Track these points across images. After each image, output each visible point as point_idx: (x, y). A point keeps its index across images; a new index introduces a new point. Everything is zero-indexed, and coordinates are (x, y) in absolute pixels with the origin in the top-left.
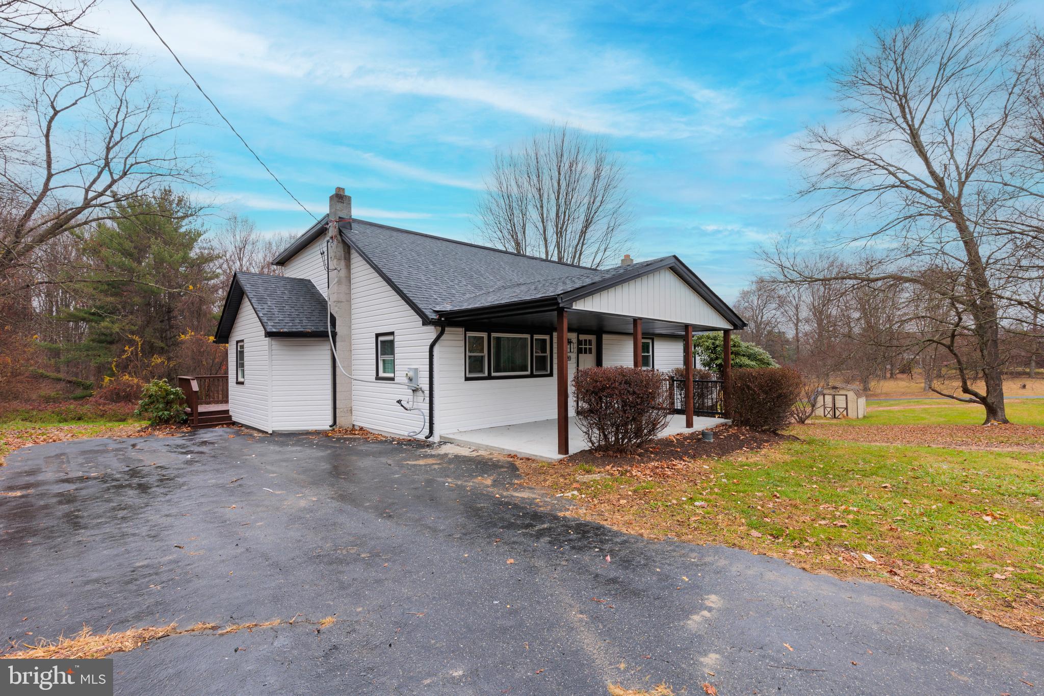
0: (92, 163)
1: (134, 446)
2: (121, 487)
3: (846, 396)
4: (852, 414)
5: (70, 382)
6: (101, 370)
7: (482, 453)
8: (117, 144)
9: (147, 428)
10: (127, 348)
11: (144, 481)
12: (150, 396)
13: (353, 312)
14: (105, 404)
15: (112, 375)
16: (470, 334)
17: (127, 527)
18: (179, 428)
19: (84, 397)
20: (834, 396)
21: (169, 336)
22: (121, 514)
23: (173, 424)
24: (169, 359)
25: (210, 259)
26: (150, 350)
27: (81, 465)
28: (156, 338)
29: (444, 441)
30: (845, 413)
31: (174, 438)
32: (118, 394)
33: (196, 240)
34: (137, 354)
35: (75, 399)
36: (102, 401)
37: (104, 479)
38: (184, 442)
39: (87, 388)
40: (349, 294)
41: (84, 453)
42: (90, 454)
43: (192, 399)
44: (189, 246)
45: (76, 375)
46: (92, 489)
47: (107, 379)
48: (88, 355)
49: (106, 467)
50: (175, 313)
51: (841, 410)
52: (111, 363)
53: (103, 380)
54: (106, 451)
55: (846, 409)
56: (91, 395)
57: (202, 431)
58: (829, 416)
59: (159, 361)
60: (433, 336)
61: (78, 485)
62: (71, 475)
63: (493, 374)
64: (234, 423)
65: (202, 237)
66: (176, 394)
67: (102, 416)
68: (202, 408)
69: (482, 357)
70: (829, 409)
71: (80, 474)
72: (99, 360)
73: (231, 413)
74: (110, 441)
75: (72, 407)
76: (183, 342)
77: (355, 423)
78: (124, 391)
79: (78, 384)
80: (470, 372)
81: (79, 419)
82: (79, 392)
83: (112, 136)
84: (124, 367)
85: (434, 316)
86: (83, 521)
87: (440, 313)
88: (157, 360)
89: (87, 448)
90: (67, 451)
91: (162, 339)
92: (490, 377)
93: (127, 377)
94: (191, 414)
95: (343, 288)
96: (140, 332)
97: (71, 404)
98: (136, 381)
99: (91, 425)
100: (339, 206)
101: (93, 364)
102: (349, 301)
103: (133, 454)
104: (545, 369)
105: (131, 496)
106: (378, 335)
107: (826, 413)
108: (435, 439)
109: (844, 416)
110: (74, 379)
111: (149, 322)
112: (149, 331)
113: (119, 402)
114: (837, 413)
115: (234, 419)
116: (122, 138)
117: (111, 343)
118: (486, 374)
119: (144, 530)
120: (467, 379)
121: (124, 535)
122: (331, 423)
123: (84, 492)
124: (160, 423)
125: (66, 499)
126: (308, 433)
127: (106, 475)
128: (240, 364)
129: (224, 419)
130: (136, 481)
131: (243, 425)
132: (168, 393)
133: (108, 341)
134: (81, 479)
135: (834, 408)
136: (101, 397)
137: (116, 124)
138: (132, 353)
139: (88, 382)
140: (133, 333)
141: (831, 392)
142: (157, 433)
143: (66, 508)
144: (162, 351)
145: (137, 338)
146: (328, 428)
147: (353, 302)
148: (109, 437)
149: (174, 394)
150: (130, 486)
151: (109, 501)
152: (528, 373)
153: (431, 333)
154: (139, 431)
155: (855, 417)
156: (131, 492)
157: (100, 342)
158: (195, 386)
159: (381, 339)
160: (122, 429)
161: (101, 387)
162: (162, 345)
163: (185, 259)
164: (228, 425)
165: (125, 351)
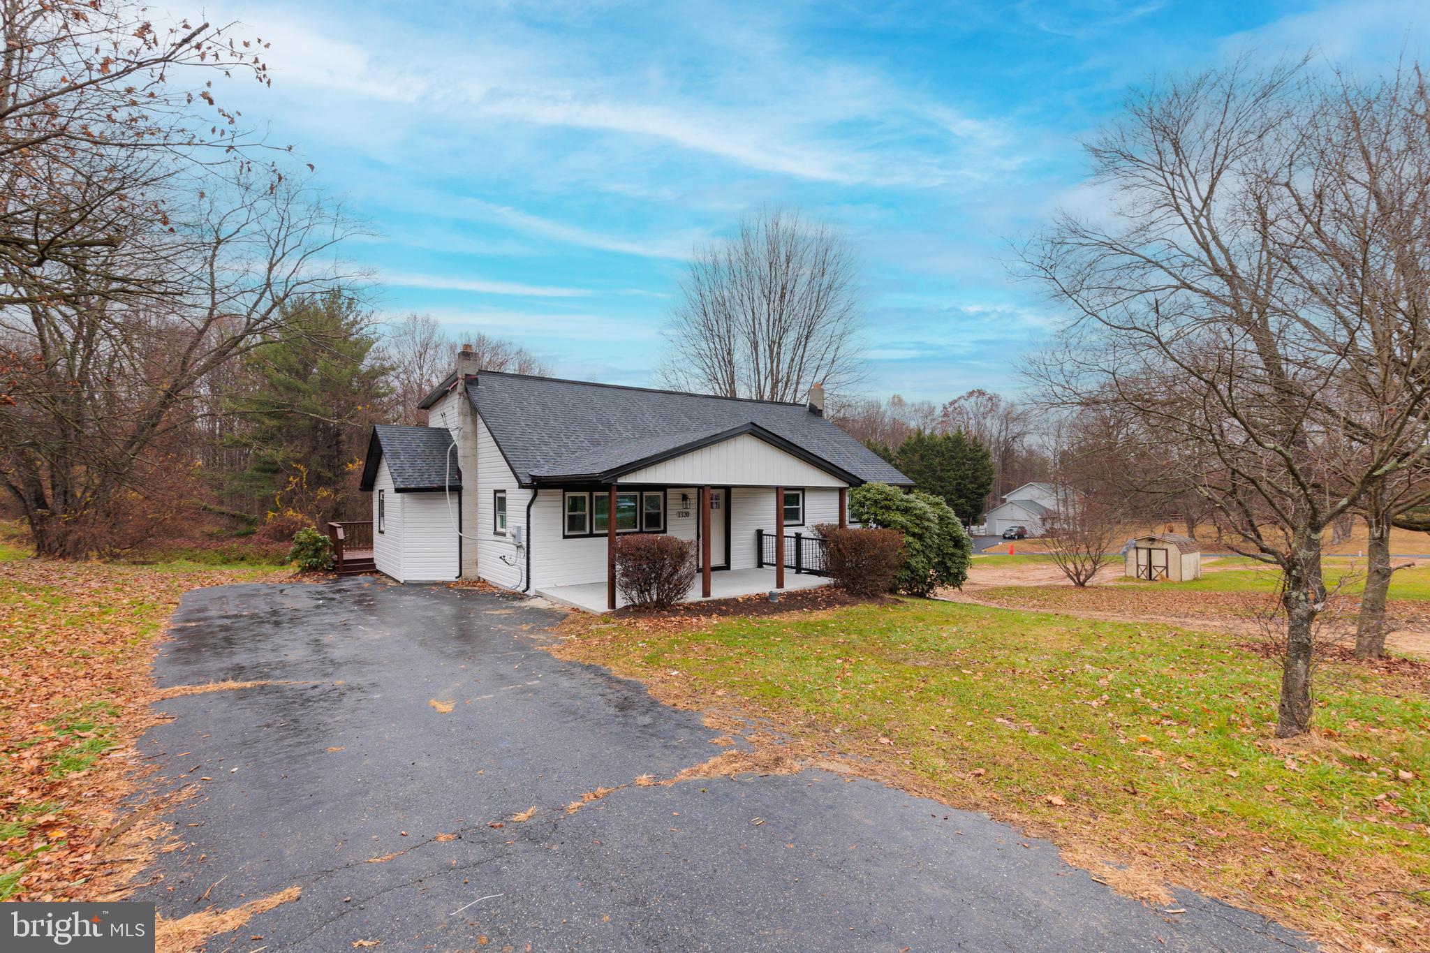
0: (252, 291)
1: (282, 591)
2: (263, 622)
3: (1167, 550)
4: (1174, 575)
5: (234, 516)
6: (266, 502)
7: (556, 606)
8: (279, 261)
9: (297, 574)
10: (291, 479)
11: (279, 619)
12: (301, 543)
13: (479, 466)
14: (268, 543)
15: (276, 510)
16: (568, 494)
17: (259, 645)
18: (326, 575)
19: (247, 534)
20: (1150, 550)
21: (337, 463)
22: (258, 638)
23: (321, 571)
24: (336, 492)
25: (384, 371)
26: (317, 480)
27: (237, 606)
28: (323, 466)
29: (538, 595)
30: (1164, 573)
31: (319, 585)
32: (281, 532)
33: (367, 350)
34: (301, 486)
35: (238, 536)
36: (265, 539)
37: (252, 617)
38: (324, 589)
39: (251, 523)
40: (475, 448)
41: (241, 596)
42: (245, 597)
43: (338, 546)
44: (360, 357)
45: (240, 509)
46: (242, 623)
47: (271, 514)
48: (251, 487)
49: (255, 608)
50: (343, 437)
51: (1160, 569)
52: (274, 496)
53: (266, 515)
54: (258, 595)
55: (1166, 568)
56: (253, 533)
57: (346, 578)
58: (1143, 577)
59: (325, 494)
60: (530, 497)
61: (233, 620)
62: (230, 613)
63: (595, 532)
64: (377, 572)
65: (374, 346)
66: (324, 541)
67: (265, 557)
68: (347, 556)
69: (584, 516)
70: (1143, 568)
71: (236, 612)
72: (262, 492)
73: (375, 561)
74: (263, 586)
75: (235, 545)
76: (350, 473)
77: (481, 575)
78: (288, 528)
79: (242, 519)
80: (569, 530)
81: (242, 559)
82: (243, 528)
83: (274, 254)
84: (288, 501)
85: (528, 481)
86: (234, 641)
87: (533, 478)
88: (323, 493)
89: (243, 591)
90: (228, 594)
91: (330, 467)
92: (591, 535)
93: (291, 512)
94: (336, 562)
95: (470, 443)
96: (304, 460)
97: (234, 542)
98: (300, 517)
99: (251, 568)
100: (466, 363)
101: (256, 497)
102: (475, 456)
103: (278, 598)
104: (659, 526)
105: (268, 628)
106: (496, 492)
107: (1140, 572)
108: (531, 592)
109: (1162, 578)
110: (238, 512)
111: (315, 449)
112: (315, 458)
113: (282, 541)
114: (1154, 574)
115: (378, 567)
116: (284, 254)
117: (276, 471)
118: (588, 531)
119: (269, 647)
120: (565, 537)
121: (257, 649)
122: (457, 574)
123: (237, 625)
124: (308, 570)
125: (225, 628)
126: (435, 584)
127: (254, 614)
128: (382, 514)
129: (368, 567)
130: (274, 618)
131: (384, 574)
132: (317, 540)
133: (271, 470)
134: (236, 616)
135: (1150, 566)
136: (264, 535)
137: (278, 243)
138: (296, 484)
139: (252, 517)
140: (298, 462)
141: (1148, 545)
142: (305, 579)
143: (224, 634)
144: (327, 483)
145: (302, 468)
146: (454, 579)
147: (479, 456)
148: (264, 583)
149: (322, 541)
150: (268, 622)
151: (251, 631)
152: (638, 530)
153: (528, 494)
154: (290, 577)
155: (1177, 579)
156: (268, 626)
157: (265, 471)
158: (341, 534)
159: (498, 495)
160: (276, 575)
161: (264, 524)
162: (330, 475)
163: (355, 373)
164: (371, 573)
165: (290, 482)
